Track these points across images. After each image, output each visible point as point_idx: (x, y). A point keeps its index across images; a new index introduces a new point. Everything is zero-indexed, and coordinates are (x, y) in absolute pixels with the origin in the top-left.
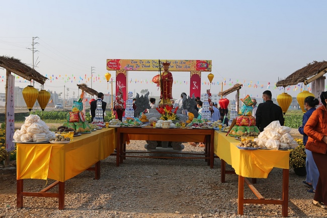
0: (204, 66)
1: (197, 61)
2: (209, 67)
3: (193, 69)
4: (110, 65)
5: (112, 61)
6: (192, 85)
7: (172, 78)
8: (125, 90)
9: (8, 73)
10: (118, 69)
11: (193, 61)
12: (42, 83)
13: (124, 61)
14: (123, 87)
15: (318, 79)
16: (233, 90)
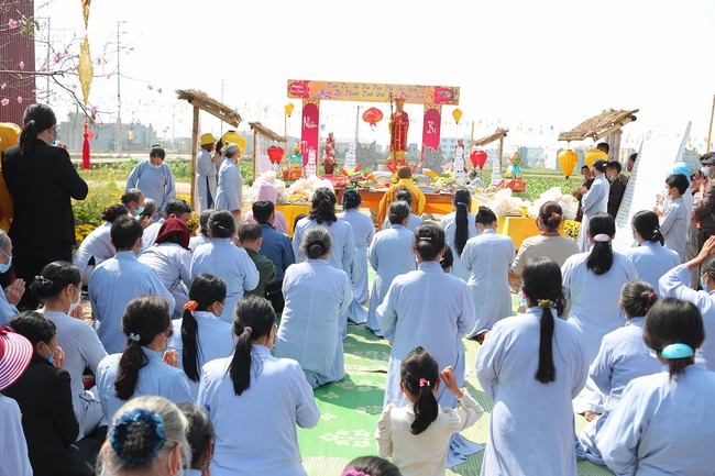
0: (447, 95)
1: (437, 87)
2: (456, 97)
3: (430, 100)
4: (293, 89)
5: (297, 83)
6: (426, 127)
7: (407, 121)
8: (315, 132)
9: (196, 112)
10: (306, 96)
11: (429, 87)
13: (316, 83)
14: (313, 126)
15: (614, 133)
16: (493, 138)
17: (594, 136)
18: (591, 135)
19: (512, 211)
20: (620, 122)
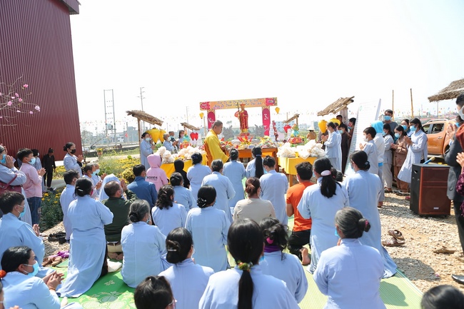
0: (271, 102)
1: (266, 99)
2: (276, 102)
3: (264, 105)
4: (202, 106)
5: (204, 103)
6: (264, 117)
7: (247, 114)
9: (139, 120)
10: (209, 109)
11: (263, 99)
12: (160, 125)
13: (212, 102)
15: (344, 109)
16: (292, 119)
17: (333, 112)
18: (332, 111)
19: (291, 155)
20: (346, 103)
